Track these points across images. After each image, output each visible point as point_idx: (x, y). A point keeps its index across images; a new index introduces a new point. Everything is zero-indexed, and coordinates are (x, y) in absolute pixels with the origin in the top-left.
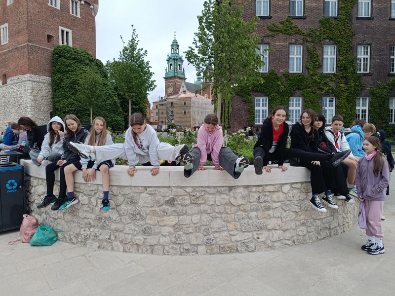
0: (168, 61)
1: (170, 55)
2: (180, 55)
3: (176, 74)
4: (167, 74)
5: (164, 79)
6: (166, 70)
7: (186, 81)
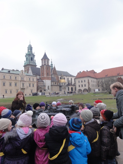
0: (26, 56)
1: (27, 53)
2: (33, 53)
3: (28, 63)
4: (25, 64)
5: (24, 67)
6: (25, 61)
7: (37, 67)
